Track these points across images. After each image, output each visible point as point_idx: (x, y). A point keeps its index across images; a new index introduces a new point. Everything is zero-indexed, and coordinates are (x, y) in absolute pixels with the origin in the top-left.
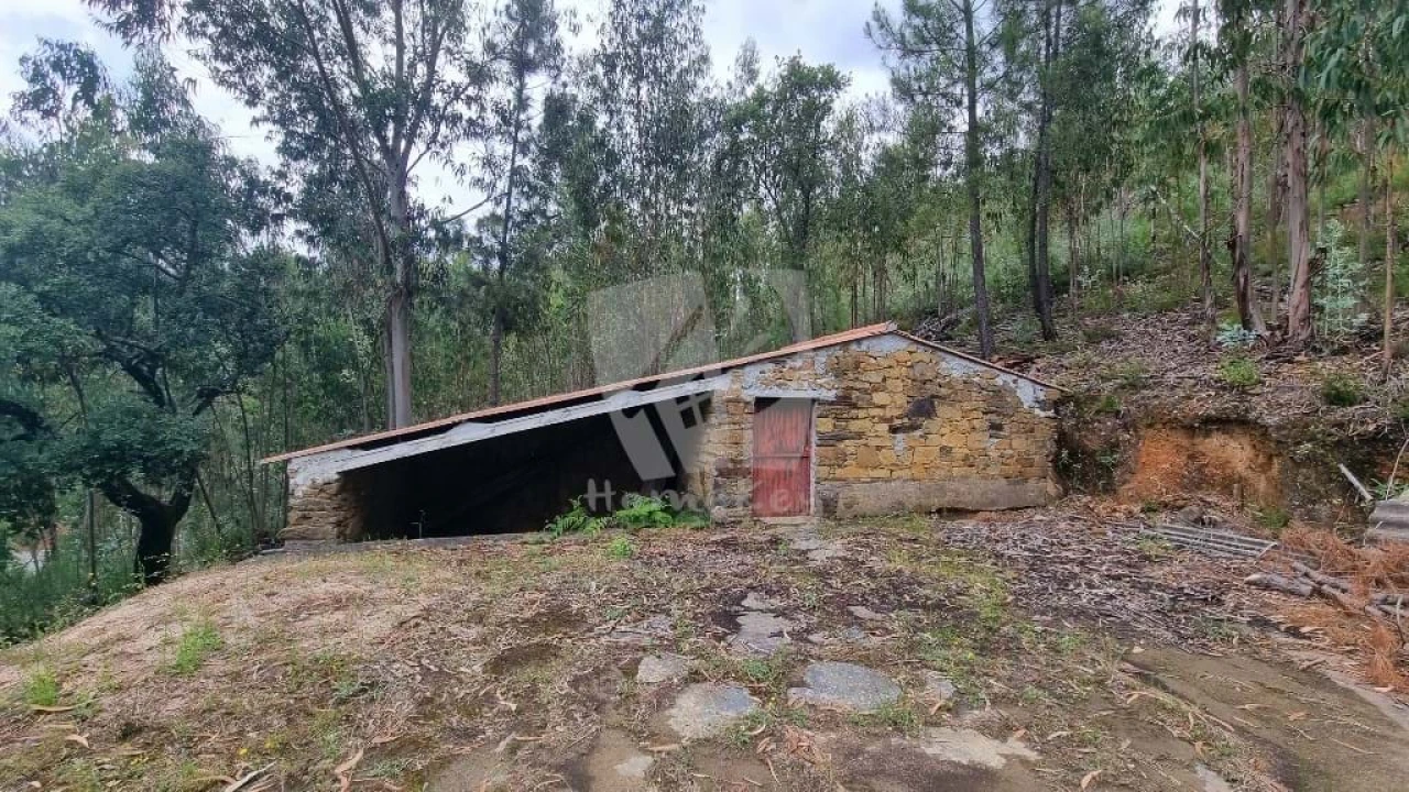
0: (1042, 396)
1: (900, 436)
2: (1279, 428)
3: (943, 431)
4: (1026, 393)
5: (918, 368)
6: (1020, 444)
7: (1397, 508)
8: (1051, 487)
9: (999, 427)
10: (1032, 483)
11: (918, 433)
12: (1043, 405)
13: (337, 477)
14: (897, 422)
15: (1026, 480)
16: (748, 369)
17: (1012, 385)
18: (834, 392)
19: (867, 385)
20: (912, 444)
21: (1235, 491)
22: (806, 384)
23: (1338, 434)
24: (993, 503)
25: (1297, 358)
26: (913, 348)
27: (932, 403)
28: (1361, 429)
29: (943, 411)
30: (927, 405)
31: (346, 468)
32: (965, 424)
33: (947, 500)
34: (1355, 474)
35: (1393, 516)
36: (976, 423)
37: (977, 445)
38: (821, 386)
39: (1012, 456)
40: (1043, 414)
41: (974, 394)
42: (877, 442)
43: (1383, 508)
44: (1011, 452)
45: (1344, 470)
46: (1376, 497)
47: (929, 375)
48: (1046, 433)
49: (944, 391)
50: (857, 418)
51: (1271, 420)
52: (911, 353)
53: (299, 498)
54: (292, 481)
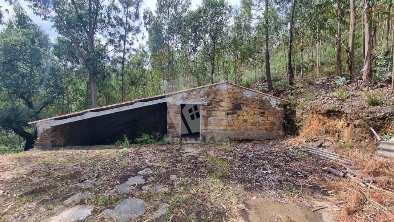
0: (279, 103)
1: (229, 116)
2: (351, 114)
3: (244, 114)
4: (274, 102)
5: (236, 94)
6: (271, 119)
7: (388, 144)
8: (282, 133)
9: (263, 113)
10: (275, 132)
11: (236, 115)
12: (279, 106)
13: (51, 128)
14: (228, 112)
15: (273, 130)
16: (178, 95)
17: (268, 100)
18: (207, 102)
19: (218, 100)
20: (233, 119)
21: (336, 136)
22: (197, 100)
23: (371, 116)
24: (261, 137)
25: (364, 89)
26: (234, 88)
27: (241, 106)
28: (379, 115)
29: (244, 108)
30: (238, 106)
31: (53, 126)
32: (251, 113)
33: (245, 137)
34: (376, 131)
35: (387, 147)
36: (256, 112)
37: (256, 119)
38: (202, 100)
39: (268, 123)
40: (279, 109)
41: (255, 103)
42: (221, 118)
43: (384, 143)
44: (268, 121)
45: (372, 129)
46: (382, 139)
47: (239, 96)
48: (280, 115)
49: (244, 102)
50: (215, 110)
51: (348, 111)
52: (233, 89)
53: (39, 134)
54: (38, 129)
